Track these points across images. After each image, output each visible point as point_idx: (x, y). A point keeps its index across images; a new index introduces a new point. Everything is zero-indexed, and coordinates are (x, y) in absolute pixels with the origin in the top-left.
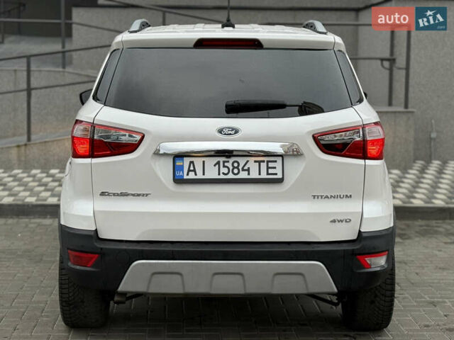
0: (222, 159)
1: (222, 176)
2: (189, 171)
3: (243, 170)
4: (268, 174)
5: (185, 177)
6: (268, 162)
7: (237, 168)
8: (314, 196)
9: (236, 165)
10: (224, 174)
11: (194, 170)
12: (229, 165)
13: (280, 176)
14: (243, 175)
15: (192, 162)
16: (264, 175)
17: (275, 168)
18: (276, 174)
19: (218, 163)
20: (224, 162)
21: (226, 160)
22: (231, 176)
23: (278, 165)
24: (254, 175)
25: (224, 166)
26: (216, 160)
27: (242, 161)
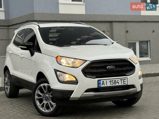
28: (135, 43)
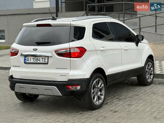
0: (34, 57)
2: (27, 60)
3: (39, 60)
4: (44, 62)
5: (27, 62)
6: (45, 58)
7: (37, 60)
8: (56, 68)
9: (37, 59)
10: (35, 61)
11: (28, 60)
12: (36, 59)
13: (47, 62)
14: (39, 62)
15: (28, 58)
16: (43, 62)
17: (46, 60)
18: (46, 62)
19: (34, 58)
20: (35, 58)
21: (35, 57)
22: (36, 62)
23: (47, 59)
24: (41, 62)
25: (35, 59)
27: (39, 58)
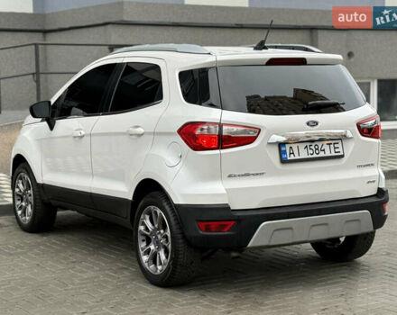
0: (308, 144)
1: (310, 156)
2: (290, 154)
3: (321, 151)
4: (335, 152)
5: (288, 158)
6: (334, 144)
7: (318, 149)
9: (316, 147)
12: (313, 148)
15: (291, 148)
16: (333, 154)
17: (338, 148)
18: (340, 152)
19: (306, 147)
20: (310, 146)
23: (340, 145)
25: (310, 149)
26: (305, 145)
27: (320, 144)
28: (369, 84)
